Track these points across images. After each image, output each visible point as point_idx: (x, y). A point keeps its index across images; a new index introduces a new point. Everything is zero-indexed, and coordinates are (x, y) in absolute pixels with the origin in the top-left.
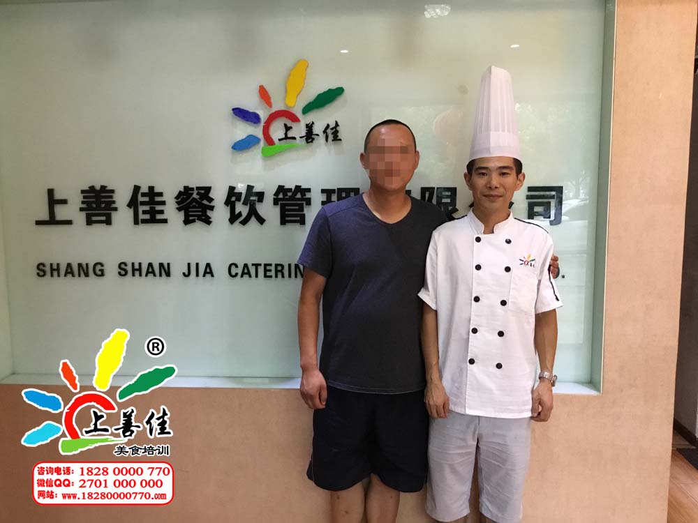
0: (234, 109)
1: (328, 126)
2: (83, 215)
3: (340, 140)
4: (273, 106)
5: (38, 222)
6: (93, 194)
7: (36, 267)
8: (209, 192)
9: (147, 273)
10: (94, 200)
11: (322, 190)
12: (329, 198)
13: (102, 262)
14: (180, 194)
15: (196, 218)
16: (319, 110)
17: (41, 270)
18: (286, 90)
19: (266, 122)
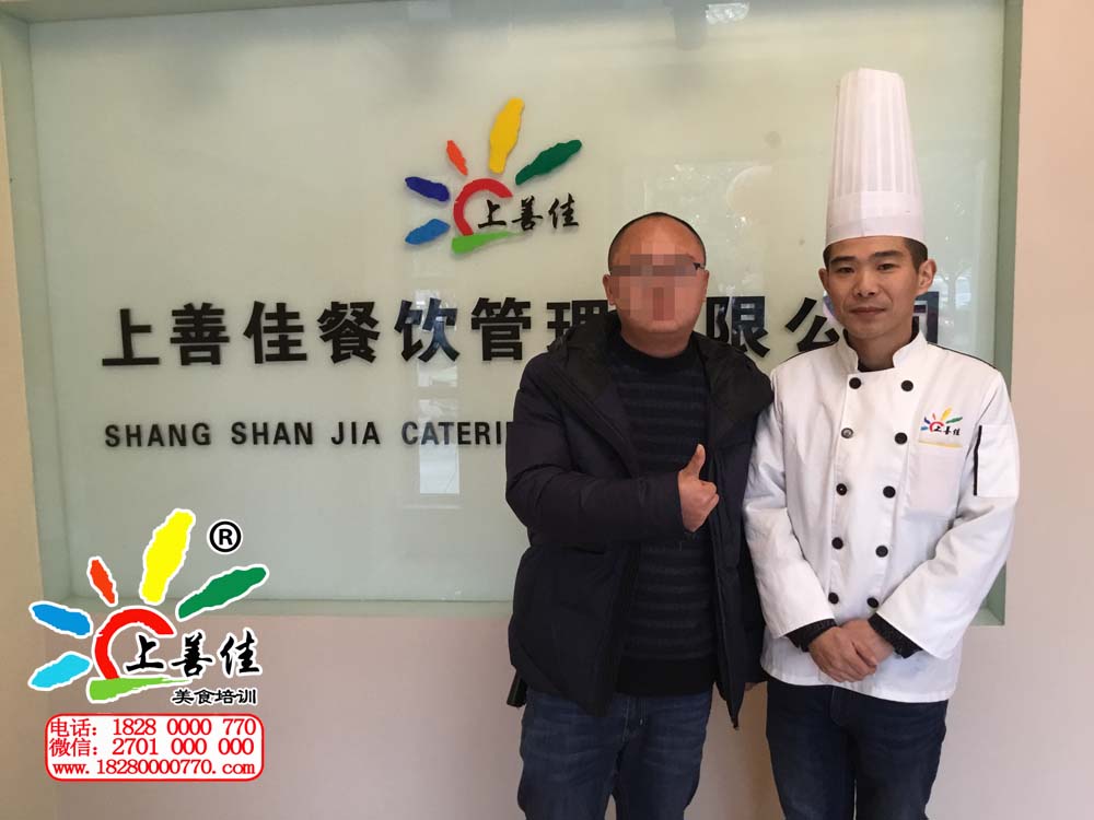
0: (406, 180)
1: (557, 202)
2: (176, 349)
3: (576, 224)
4: (470, 172)
5: (107, 362)
6: (192, 317)
7: (104, 430)
8: (371, 310)
9: (277, 438)
10: (192, 325)
11: (548, 304)
12: (559, 315)
13: (205, 422)
14: (326, 313)
15: (351, 351)
16: (542, 177)
17: (112, 436)
18: (490, 148)
19: (458, 199)
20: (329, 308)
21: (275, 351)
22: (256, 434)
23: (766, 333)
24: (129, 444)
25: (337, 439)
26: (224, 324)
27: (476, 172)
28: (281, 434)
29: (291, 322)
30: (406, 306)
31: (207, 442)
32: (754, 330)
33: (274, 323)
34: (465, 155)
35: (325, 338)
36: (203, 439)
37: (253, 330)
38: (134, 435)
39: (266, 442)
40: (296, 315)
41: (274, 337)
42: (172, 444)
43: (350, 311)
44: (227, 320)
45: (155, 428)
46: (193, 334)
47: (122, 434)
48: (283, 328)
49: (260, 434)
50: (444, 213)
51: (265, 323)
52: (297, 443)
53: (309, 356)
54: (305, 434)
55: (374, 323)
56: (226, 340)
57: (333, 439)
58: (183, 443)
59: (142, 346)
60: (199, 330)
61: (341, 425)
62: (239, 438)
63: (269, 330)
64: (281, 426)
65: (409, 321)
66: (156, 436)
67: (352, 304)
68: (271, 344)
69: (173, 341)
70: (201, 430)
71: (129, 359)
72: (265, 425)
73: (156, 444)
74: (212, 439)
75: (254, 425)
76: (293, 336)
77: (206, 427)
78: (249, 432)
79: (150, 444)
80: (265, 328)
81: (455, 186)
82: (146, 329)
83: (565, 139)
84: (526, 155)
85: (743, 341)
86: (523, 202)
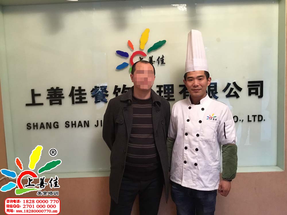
0: (117, 51)
1: (159, 57)
2: (48, 101)
3: (165, 63)
4: (134, 49)
5: (27, 105)
6: (53, 91)
7: (26, 125)
8: (106, 88)
9: (79, 126)
10: (53, 94)
11: (157, 86)
12: (160, 89)
13: (58, 122)
14: (93, 90)
15: (100, 100)
16: (155, 51)
17: (29, 126)
18: (140, 42)
19: (131, 57)
20: (94, 88)
21: (78, 100)
22: (72, 124)
23: (218, 93)
24: (34, 129)
25: (97, 125)
26: (62, 93)
27: (136, 49)
28: (80, 124)
29: (83, 92)
30: (116, 86)
31: (58, 127)
32: (214, 92)
33: (78, 93)
34: (133, 44)
35: (93, 96)
36: (57, 127)
37: (72, 95)
38: (35, 126)
39: (75, 127)
40: (84, 90)
41: (78, 96)
42: (47, 128)
43: (100, 89)
44: (63, 92)
45: (42, 124)
46: (53, 96)
47: (32, 126)
48: (80, 94)
49: (74, 125)
50: (127, 61)
51: (75, 92)
52: (85, 126)
53: (88, 102)
54: (87, 124)
55: (107, 92)
56: (63, 97)
57: (95, 125)
58: (50, 128)
59: (38, 100)
60: (55, 95)
61: (98, 121)
62: (67, 126)
63: (76, 94)
64: (80, 122)
65: (117, 91)
66: (42, 126)
67: (101, 86)
68: (77, 98)
69: (47, 98)
70: (56, 124)
71: (34, 104)
72: (75, 122)
73: (42, 129)
74: (59, 126)
75: (72, 122)
76: (83, 96)
77: (57, 123)
78: (70, 124)
79: (40, 128)
80: (75, 94)
81: (130, 53)
82: (39, 95)
83: (162, 40)
84: (151, 44)
85: (211, 95)
86: (150, 57)
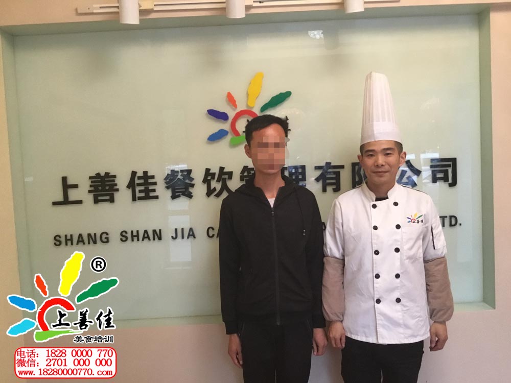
0: (208, 111)
2: (91, 196)
3: (290, 130)
4: (238, 107)
5: (55, 204)
6: (99, 180)
7: (54, 238)
8: (190, 174)
9: (144, 238)
10: (100, 184)
14: (168, 176)
15: (181, 194)
16: (273, 108)
17: (57, 241)
18: (248, 95)
19: (233, 120)
20: (170, 173)
21: (143, 195)
22: (133, 236)
24: (66, 244)
25: (174, 237)
26: (116, 182)
27: (241, 107)
28: (146, 236)
29: (151, 181)
30: (208, 170)
31: (107, 241)
33: (142, 181)
35: (168, 188)
37: (131, 185)
39: (138, 240)
40: (153, 177)
41: (142, 188)
42: (89, 243)
43: (180, 174)
45: (80, 235)
46: (100, 188)
47: (63, 239)
48: (146, 183)
50: (226, 126)
51: (137, 181)
52: (154, 239)
53: (160, 197)
54: (158, 235)
55: (192, 179)
56: (117, 190)
58: (95, 242)
59: (73, 195)
60: (103, 186)
61: (176, 230)
62: (124, 239)
63: (139, 185)
64: (146, 232)
65: (209, 178)
66: (81, 240)
67: (182, 171)
68: (140, 191)
69: (90, 192)
70: (104, 236)
71: (66, 201)
72: (138, 231)
73: (81, 244)
74: (110, 239)
75: (132, 232)
76: (151, 187)
77: (107, 234)
78: (129, 235)
79: (77, 244)
81: (231, 114)
82: (76, 186)
83: (284, 91)
84: (266, 98)
